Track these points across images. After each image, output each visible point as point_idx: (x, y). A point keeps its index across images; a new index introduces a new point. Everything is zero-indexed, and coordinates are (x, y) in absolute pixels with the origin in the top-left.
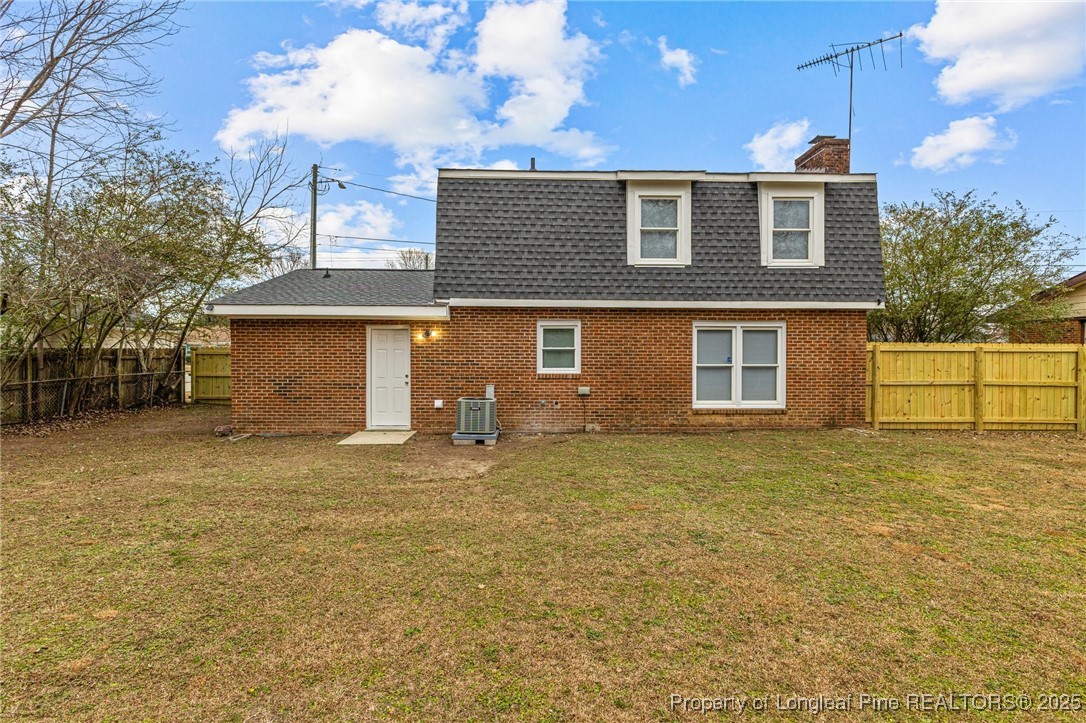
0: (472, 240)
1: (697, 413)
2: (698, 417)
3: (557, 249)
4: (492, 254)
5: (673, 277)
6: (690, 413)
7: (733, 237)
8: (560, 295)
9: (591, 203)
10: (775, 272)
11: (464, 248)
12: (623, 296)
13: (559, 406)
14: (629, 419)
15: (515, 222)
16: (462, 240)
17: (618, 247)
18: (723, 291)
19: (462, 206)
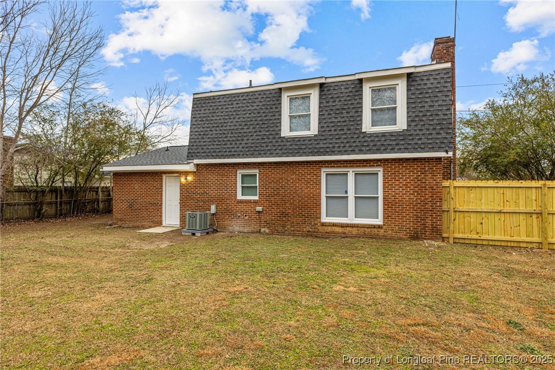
0: (205, 129)
1: (323, 225)
2: (324, 227)
3: (245, 130)
4: (214, 136)
5: (306, 142)
6: (319, 224)
7: (345, 115)
8: (245, 155)
9: (264, 103)
10: (371, 135)
11: (202, 133)
12: (278, 155)
13: (247, 218)
14: (284, 227)
15: (226, 118)
16: (201, 129)
17: (277, 127)
18: (336, 149)
19: (203, 112)
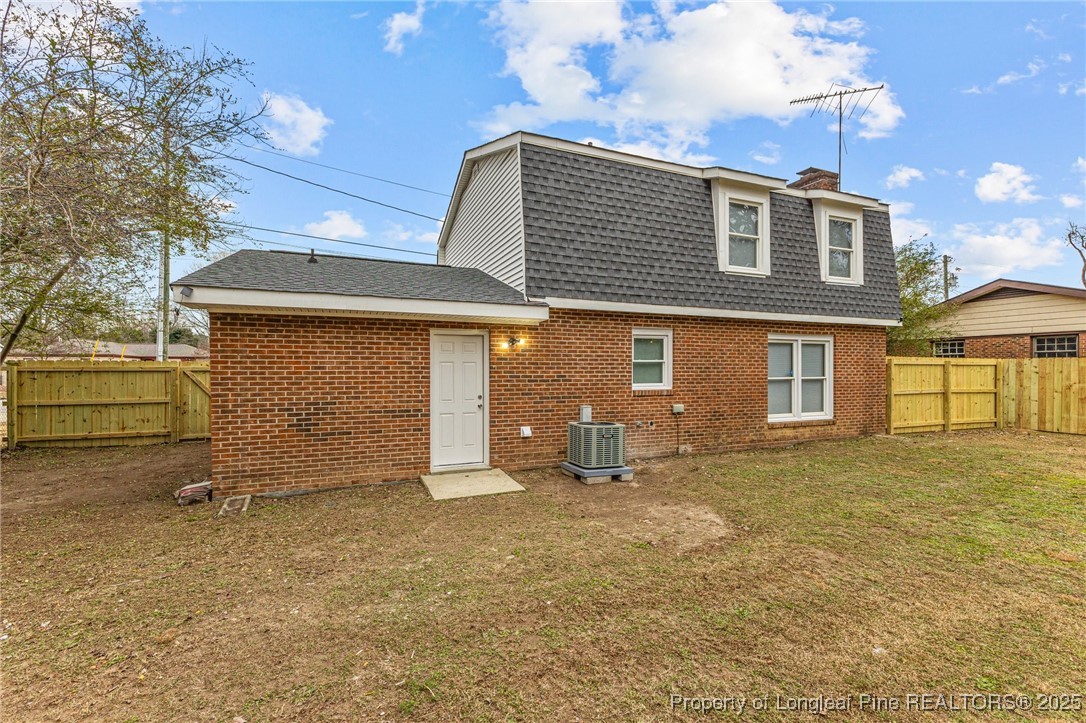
0: (565, 227)
1: (772, 427)
2: (773, 432)
3: (655, 247)
4: (588, 247)
5: (757, 287)
6: (766, 427)
7: (798, 250)
8: (661, 299)
9: (682, 200)
10: (832, 288)
11: (557, 236)
12: (718, 305)
13: (653, 428)
14: (717, 438)
15: (610, 211)
16: (555, 225)
17: (710, 251)
18: (796, 304)
19: (551, 183)
